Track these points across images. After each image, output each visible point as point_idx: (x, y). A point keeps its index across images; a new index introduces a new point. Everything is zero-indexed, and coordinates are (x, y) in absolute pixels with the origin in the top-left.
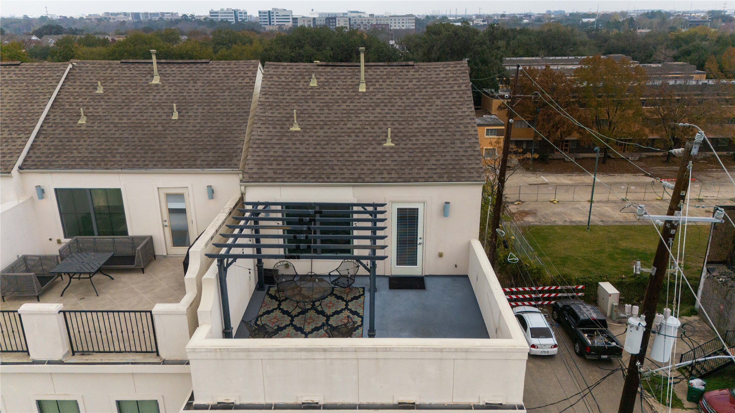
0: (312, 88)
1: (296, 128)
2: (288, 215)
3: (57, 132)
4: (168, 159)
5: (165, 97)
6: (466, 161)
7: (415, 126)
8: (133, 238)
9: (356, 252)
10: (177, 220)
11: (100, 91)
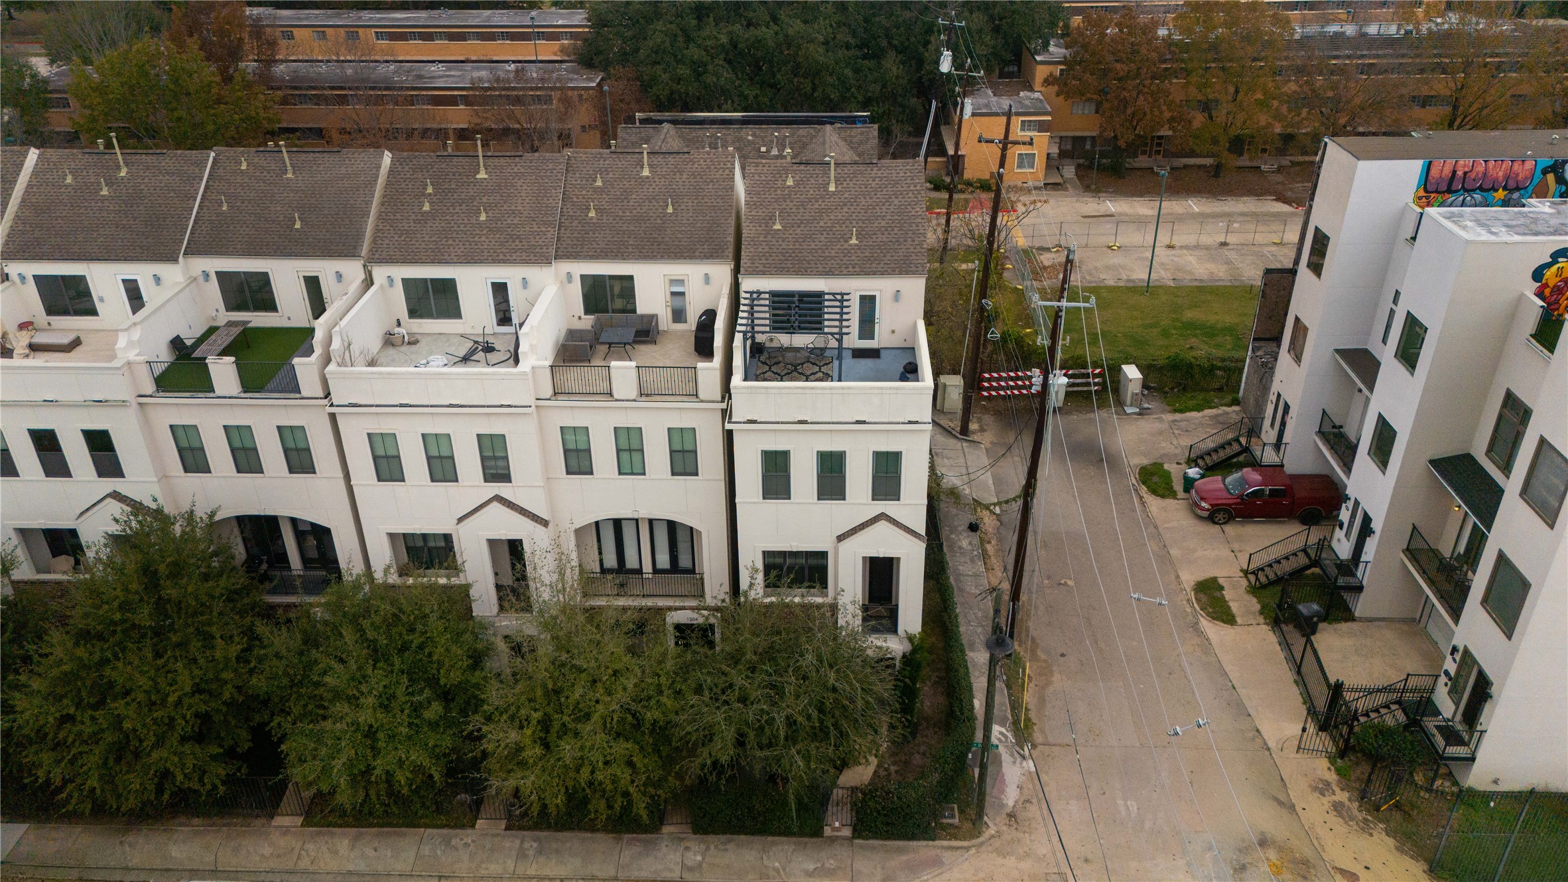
0: (789, 187)
1: (778, 227)
2: (773, 302)
3: (574, 224)
4: (672, 250)
5: (657, 189)
6: (914, 257)
7: (876, 225)
8: (642, 316)
9: (826, 330)
10: (678, 302)
11: (599, 183)
